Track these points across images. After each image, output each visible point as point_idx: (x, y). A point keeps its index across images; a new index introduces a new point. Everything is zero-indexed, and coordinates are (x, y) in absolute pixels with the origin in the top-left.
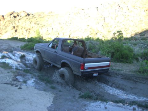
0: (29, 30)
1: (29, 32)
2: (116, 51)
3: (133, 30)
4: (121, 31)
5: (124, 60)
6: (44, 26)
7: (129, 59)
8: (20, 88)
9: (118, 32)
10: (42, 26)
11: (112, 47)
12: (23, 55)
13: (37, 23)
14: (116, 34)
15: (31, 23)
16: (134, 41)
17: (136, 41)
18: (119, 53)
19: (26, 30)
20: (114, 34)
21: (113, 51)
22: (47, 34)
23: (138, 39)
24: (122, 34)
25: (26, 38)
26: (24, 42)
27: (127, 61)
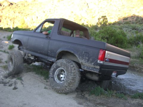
0: (13, 20)
1: (13, 22)
2: (110, 36)
3: (116, 15)
4: (105, 16)
5: (119, 45)
6: (29, 15)
7: (124, 44)
8: (15, 88)
9: (103, 17)
10: (26, 15)
11: (106, 32)
12: (11, 45)
13: (21, 12)
14: (100, 19)
15: (15, 13)
16: (118, 25)
17: (119, 25)
18: (113, 38)
19: (10, 20)
20: (99, 19)
21: (107, 36)
22: (32, 23)
23: (122, 23)
24: (107, 19)
25: (12, 28)
26: (10, 31)
27: (122, 46)
